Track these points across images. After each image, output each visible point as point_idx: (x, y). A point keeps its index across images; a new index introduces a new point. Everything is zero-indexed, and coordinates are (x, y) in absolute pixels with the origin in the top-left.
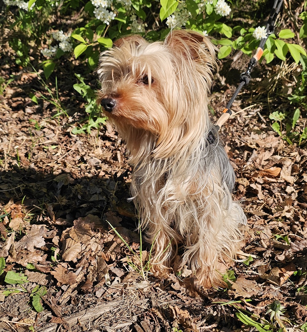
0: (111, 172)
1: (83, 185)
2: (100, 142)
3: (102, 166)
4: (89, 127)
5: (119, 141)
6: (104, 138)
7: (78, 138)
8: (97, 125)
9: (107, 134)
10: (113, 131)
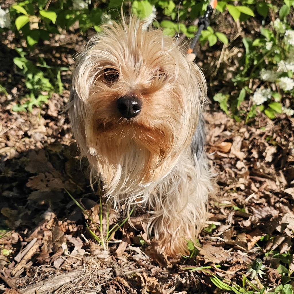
2: (43, 121)
4: (30, 105)
5: (62, 121)
6: (47, 117)
7: (19, 116)
9: (50, 113)
10: (56, 110)
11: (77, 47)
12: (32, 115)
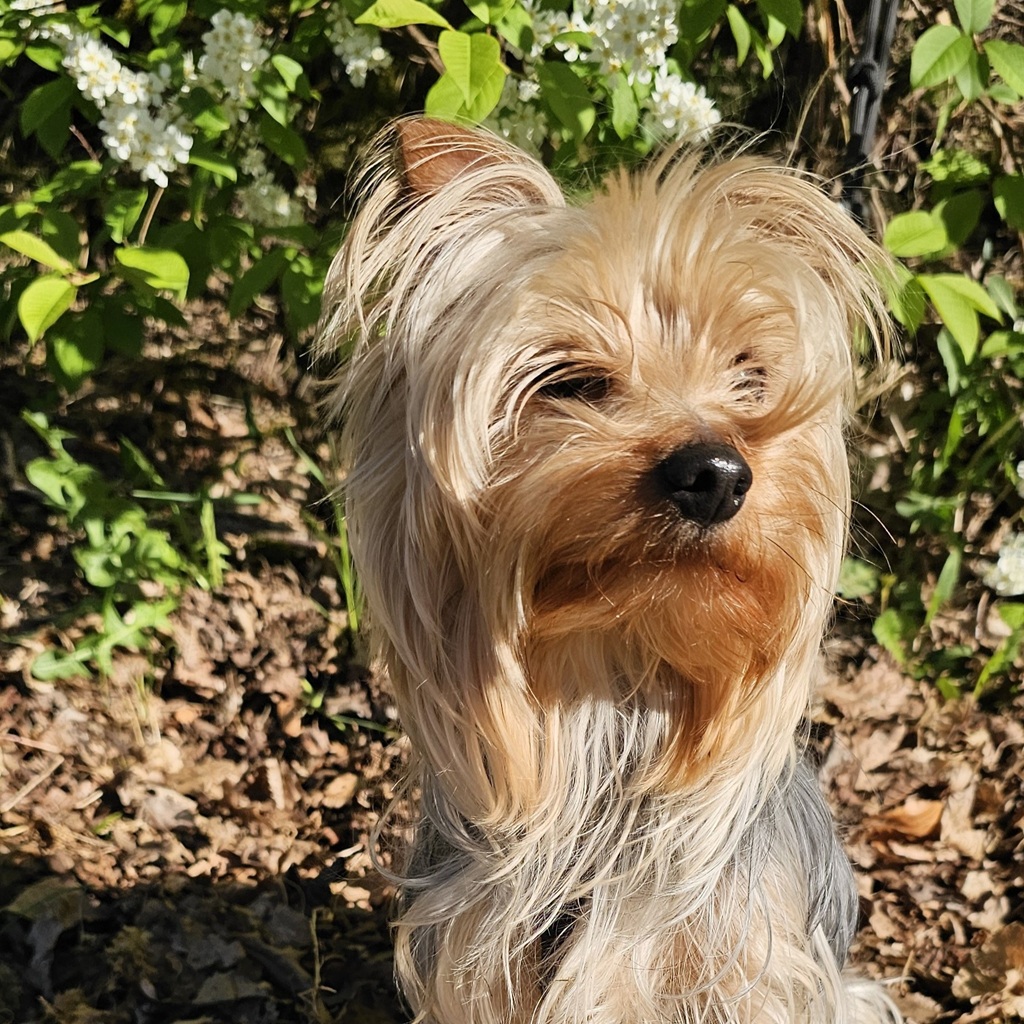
0: (254, 857)
1: (149, 927)
2: (155, 710)
3: (211, 833)
4: (105, 648)
5: (235, 701)
6: (171, 689)
7: (61, 699)
8: (140, 638)
9: (182, 674)
10: (204, 661)
11: (246, 360)
12: (114, 687)
